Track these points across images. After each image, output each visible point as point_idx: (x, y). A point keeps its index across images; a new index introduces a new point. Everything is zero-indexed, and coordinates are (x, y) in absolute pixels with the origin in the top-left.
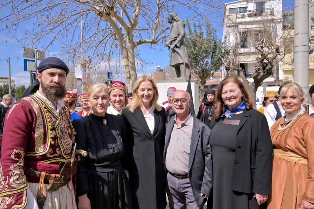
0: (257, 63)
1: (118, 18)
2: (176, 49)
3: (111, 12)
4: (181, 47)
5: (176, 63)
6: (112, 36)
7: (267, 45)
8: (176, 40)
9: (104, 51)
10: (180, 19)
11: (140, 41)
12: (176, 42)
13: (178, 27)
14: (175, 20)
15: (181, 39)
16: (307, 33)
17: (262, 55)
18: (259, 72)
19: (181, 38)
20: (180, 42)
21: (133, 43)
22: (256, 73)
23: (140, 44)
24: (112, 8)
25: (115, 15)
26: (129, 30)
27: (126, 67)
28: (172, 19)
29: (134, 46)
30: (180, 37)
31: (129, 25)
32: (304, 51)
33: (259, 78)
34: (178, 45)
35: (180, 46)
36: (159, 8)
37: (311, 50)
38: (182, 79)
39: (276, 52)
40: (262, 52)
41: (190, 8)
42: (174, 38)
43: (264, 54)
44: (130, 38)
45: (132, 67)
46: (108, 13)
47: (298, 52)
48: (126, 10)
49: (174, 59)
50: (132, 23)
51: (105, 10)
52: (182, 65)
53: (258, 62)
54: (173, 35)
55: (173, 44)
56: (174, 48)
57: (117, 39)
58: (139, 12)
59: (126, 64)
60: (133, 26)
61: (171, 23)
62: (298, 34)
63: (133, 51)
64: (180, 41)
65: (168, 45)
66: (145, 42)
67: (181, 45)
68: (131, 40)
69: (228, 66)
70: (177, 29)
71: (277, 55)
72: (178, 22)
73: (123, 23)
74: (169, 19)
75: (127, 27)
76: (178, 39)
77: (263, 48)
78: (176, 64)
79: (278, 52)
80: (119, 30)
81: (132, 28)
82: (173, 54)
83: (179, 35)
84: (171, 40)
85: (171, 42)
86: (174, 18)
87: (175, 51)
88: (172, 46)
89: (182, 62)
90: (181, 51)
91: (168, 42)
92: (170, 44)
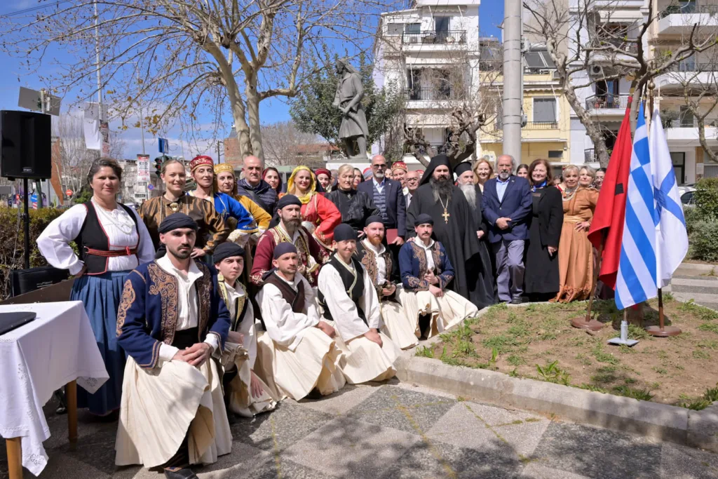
1: (239, 53)
2: (352, 115)
3: (232, 43)
4: (358, 112)
5: (352, 135)
8: (351, 100)
10: (354, 70)
11: (269, 91)
12: (351, 104)
13: (353, 81)
14: (347, 71)
15: (358, 100)
16: (519, 99)
17: (461, 125)
19: (358, 98)
20: (357, 105)
21: (257, 93)
23: (270, 96)
24: (233, 36)
25: (235, 47)
26: (251, 71)
27: (241, 134)
28: (343, 69)
29: (259, 98)
30: (357, 96)
31: (250, 61)
32: (515, 123)
33: (455, 157)
34: (354, 109)
35: (358, 109)
36: (300, 37)
37: (523, 123)
38: (362, 158)
39: (479, 120)
40: (461, 120)
42: (348, 97)
43: (464, 124)
45: (254, 135)
46: (227, 44)
47: (507, 124)
48: (249, 37)
49: (348, 128)
50: (256, 60)
51: (222, 38)
52: (361, 138)
54: (346, 93)
55: (346, 106)
56: (349, 112)
57: (222, 83)
58: (270, 43)
59: (242, 129)
60: (259, 64)
61: (341, 74)
62: (508, 99)
63: (257, 107)
64: (356, 103)
65: (338, 106)
66: (278, 93)
67: (359, 107)
68: (254, 87)
70: (351, 84)
71: (480, 125)
72: (353, 74)
73: (243, 60)
74: (338, 67)
75: (248, 66)
76: (354, 99)
79: (482, 121)
80: (228, 68)
81: (256, 68)
82: (345, 121)
83: (355, 93)
84: (343, 100)
85: (342, 103)
86: (347, 67)
87: (350, 117)
88: (345, 110)
89: (360, 133)
90: (358, 117)
91: (337, 103)
92: (341, 106)
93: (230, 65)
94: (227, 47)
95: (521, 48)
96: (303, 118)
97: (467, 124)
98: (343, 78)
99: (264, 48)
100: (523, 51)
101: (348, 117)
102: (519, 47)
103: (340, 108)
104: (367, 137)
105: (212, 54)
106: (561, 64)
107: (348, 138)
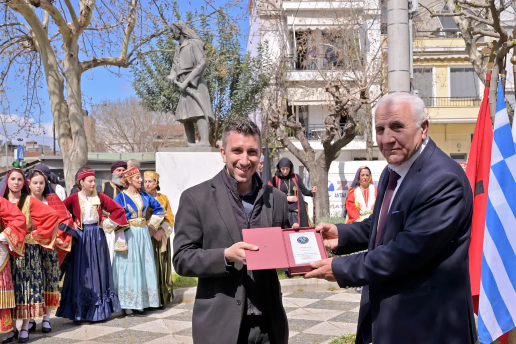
0: (329, 117)
1: (53, 12)
2: (191, 91)
4: (199, 87)
5: (190, 116)
7: (345, 86)
8: (190, 72)
10: (194, 35)
11: (95, 60)
12: (189, 78)
13: (192, 48)
14: (186, 37)
16: (407, 71)
17: (337, 103)
18: (332, 133)
19: (199, 70)
20: (198, 77)
21: (78, 62)
22: (328, 136)
23: (95, 66)
25: (48, 5)
26: (71, 36)
28: (180, 33)
29: (80, 69)
31: (70, 23)
33: (332, 142)
34: (194, 83)
35: (198, 84)
39: (361, 98)
40: (337, 98)
42: (186, 69)
43: (341, 102)
44: (73, 53)
49: (186, 107)
50: (77, 21)
52: (202, 120)
53: (331, 115)
54: (183, 64)
55: (184, 80)
56: (186, 87)
60: (80, 27)
61: (178, 39)
62: (394, 71)
63: (79, 80)
64: (196, 76)
65: (173, 80)
67: (199, 82)
68: (74, 56)
69: (275, 120)
70: (190, 52)
71: (363, 103)
72: (192, 41)
73: (59, 22)
75: (67, 29)
77: (339, 88)
78: (191, 118)
79: (365, 98)
80: (42, 31)
81: (76, 32)
82: (183, 99)
83: (194, 64)
84: (179, 73)
85: (179, 76)
86: (184, 31)
87: (189, 94)
88: (182, 85)
89: (201, 114)
90: (198, 94)
91: (172, 76)
92: (178, 80)
93: (45, 28)
94: (37, 5)
95: (409, 8)
96: (150, 92)
97: (344, 102)
98: (180, 45)
99: (87, 6)
100: (410, 11)
101: (186, 94)
102: (406, 7)
103: (176, 82)
104: (210, 119)
105: (22, 13)
106: (466, 28)
107: (186, 120)
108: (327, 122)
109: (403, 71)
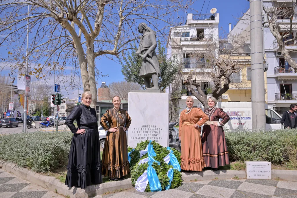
0: (217, 79)
1: (80, 26)
2: (149, 59)
3: (74, 18)
5: (148, 73)
6: (70, 44)
8: (148, 49)
9: (57, 60)
10: (151, 30)
11: (101, 51)
12: (148, 52)
13: (150, 37)
14: (146, 31)
15: (153, 49)
18: (218, 87)
20: (152, 52)
21: (93, 52)
22: (216, 88)
23: (101, 54)
24: (75, 14)
25: (77, 21)
26: (90, 39)
27: (84, 77)
28: (143, 29)
29: (95, 55)
30: (152, 47)
31: (90, 34)
32: (260, 69)
33: (217, 93)
34: (150, 55)
35: (152, 56)
37: (266, 68)
38: (155, 89)
39: (232, 69)
41: (151, 24)
42: (146, 48)
43: (223, 71)
44: (91, 48)
46: (71, 18)
47: (255, 69)
48: (88, 18)
49: (146, 68)
50: (93, 32)
51: (68, 15)
52: (155, 75)
54: (144, 44)
55: (145, 53)
56: (146, 57)
57: (74, 48)
59: (84, 74)
60: (95, 35)
61: (142, 32)
62: (255, 53)
65: (139, 54)
69: (188, 81)
70: (149, 39)
71: (233, 72)
73: (84, 31)
74: (140, 28)
75: (88, 36)
76: (150, 49)
78: (148, 74)
79: (234, 70)
81: (93, 38)
82: (144, 64)
83: (150, 45)
84: (142, 50)
85: (142, 52)
86: (145, 28)
87: (147, 61)
88: (144, 56)
89: (154, 72)
90: (153, 61)
91: (138, 52)
92: (141, 54)
94: (71, 20)
97: (225, 70)
98: (143, 35)
99: (98, 24)
101: (145, 61)
107: (145, 75)
108: (216, 81)
109: (260, 53)
